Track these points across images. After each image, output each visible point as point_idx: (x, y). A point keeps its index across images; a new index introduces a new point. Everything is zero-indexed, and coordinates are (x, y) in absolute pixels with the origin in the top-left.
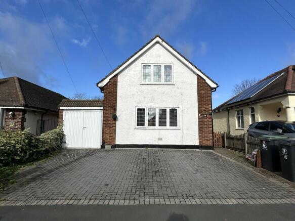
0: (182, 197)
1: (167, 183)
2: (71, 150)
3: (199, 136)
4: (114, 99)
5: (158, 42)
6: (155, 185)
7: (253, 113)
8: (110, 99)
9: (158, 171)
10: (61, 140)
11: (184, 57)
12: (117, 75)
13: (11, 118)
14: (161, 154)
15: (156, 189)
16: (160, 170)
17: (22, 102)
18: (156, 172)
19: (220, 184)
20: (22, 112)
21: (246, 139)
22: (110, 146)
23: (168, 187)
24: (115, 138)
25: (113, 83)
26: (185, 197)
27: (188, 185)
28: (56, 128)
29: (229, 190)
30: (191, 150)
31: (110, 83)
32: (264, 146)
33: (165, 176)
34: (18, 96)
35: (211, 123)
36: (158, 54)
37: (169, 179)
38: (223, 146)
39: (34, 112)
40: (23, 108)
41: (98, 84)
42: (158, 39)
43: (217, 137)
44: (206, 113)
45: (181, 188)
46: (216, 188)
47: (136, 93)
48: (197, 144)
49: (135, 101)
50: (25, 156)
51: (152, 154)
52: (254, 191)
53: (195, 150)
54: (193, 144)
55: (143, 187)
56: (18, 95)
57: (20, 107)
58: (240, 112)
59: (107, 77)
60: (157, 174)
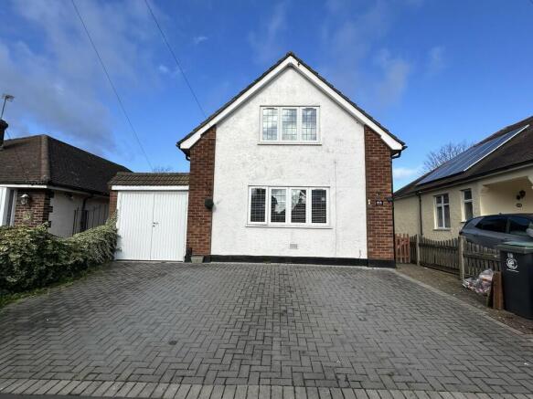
0: (335, 382)
1: (303, 343)
2: (129, 264)
3: (368, 242)
4: (209, 172)
5: (290, 66)
6: (276, 346)
7: (468, 201)
8: (202, 172)
9: (286, 311)
10: (111, 245)
11: (339, 93)
12: (214, 127)
13: (25, 205)
14: (294, 276)
15: (277, 357)
16: (290, 311)
17: (45, 177)
18: (281, 314)
19: (420, 346)
20: (46, 194)
21: (462, 249)
22: (201, 258)
23: (304, 352)
24: (209, 243)
25: (208, 142)
26: (343, 384)
27: (348, 347)
28: (104, 224)
29: (444, 364)
30: (352, 267)
31: (202, 142)
32: (510, 264)
33: (299, 325)
34: (40, 166)
35: (390, 217)
36: (291, 88)
37: (308, 331)
38: (414, 262)
39: (69, 195)
40: (45, 187)
41: (179, 144)
42: (290, 60)
43: (402, 243)
44: (381, 197)
45: (333, 356)
46: (414, 360)
47: (249, 161)
48: (364, 256)
49: (248, 176)
50: (28, 276)
51: (277, 275)
52: (506, 370)
53: (359, 267)
54: (356, 256)
55: (249, 350)
56: (41, 164)
57: (40, 184)
58: (442, 198)
59: (196, 130)
60: (284, 319)
